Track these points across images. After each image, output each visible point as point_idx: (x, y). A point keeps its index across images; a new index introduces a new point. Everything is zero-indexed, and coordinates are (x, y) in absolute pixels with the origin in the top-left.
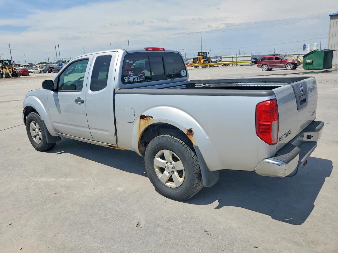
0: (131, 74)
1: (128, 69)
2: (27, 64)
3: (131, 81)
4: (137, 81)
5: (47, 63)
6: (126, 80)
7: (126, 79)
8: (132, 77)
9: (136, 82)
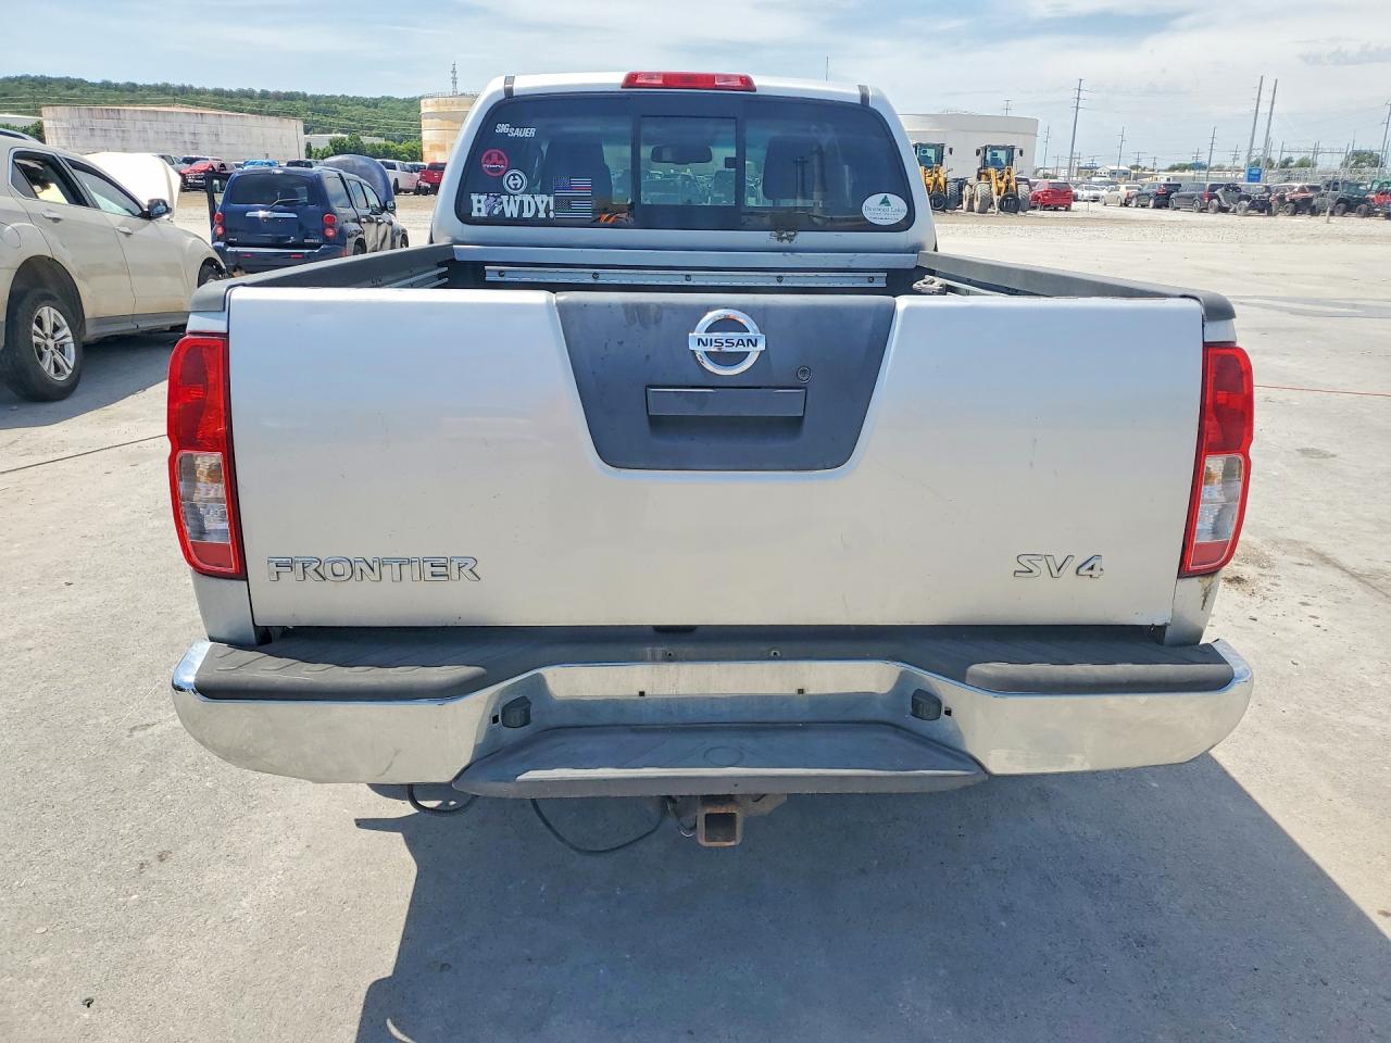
0: (511, 182)
1: (501, 162)
2: (1121, 168)
3: (508, 215)
4: (542, 215)
5: (1204, 168)
6: (482, 206)
7: (479, 202)
8: (518, 198)
9: (534, 222)
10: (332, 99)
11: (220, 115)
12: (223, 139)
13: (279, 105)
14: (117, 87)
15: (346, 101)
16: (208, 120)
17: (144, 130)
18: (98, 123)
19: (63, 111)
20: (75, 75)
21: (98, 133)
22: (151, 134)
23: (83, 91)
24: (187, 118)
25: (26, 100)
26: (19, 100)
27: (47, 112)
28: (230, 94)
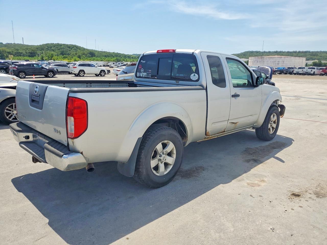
10: (318, 52)
11: (285, 57)
12: (285, 62)
13: (303, 54)
14: (266, 52)
15: (321, 52)
16: (282, 58)
17: (268, 61)
18: (259, 60)
19: (253, 58)
20: (258, 50)
21: (258, 62)
22: (269, 62)
23: (259, 53)
24: (277, 58)
25: (248, 56)
26: (247, 56)
27: (250, 58)
28: (291, 52)
